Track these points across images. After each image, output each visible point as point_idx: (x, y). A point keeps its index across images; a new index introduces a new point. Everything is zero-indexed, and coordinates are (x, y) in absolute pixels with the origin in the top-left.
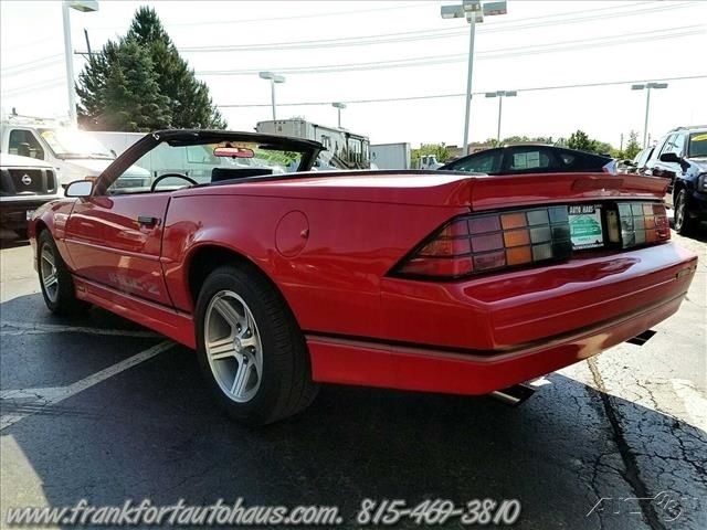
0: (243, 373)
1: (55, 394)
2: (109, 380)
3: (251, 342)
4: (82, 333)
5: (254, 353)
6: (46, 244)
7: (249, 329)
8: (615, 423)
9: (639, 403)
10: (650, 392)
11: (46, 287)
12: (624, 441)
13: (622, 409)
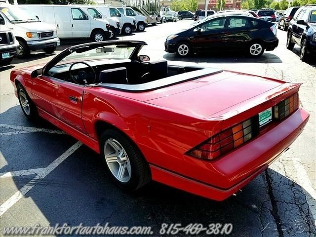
0: (122, 169)
1: (42, 172)
2: (63, 163)
3: (124, 158)
4: (44, 133)
5: (126, 163)
6: (21, 90)
7: (123, 153)
8: (269, 183)
9: (279, 172)
10: (284, 166)
11: (23, 107)
12: (272, 194)
13: (272, 176)
